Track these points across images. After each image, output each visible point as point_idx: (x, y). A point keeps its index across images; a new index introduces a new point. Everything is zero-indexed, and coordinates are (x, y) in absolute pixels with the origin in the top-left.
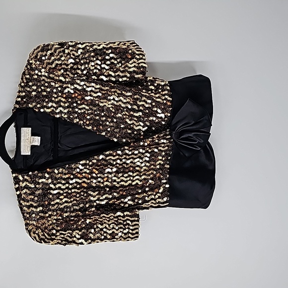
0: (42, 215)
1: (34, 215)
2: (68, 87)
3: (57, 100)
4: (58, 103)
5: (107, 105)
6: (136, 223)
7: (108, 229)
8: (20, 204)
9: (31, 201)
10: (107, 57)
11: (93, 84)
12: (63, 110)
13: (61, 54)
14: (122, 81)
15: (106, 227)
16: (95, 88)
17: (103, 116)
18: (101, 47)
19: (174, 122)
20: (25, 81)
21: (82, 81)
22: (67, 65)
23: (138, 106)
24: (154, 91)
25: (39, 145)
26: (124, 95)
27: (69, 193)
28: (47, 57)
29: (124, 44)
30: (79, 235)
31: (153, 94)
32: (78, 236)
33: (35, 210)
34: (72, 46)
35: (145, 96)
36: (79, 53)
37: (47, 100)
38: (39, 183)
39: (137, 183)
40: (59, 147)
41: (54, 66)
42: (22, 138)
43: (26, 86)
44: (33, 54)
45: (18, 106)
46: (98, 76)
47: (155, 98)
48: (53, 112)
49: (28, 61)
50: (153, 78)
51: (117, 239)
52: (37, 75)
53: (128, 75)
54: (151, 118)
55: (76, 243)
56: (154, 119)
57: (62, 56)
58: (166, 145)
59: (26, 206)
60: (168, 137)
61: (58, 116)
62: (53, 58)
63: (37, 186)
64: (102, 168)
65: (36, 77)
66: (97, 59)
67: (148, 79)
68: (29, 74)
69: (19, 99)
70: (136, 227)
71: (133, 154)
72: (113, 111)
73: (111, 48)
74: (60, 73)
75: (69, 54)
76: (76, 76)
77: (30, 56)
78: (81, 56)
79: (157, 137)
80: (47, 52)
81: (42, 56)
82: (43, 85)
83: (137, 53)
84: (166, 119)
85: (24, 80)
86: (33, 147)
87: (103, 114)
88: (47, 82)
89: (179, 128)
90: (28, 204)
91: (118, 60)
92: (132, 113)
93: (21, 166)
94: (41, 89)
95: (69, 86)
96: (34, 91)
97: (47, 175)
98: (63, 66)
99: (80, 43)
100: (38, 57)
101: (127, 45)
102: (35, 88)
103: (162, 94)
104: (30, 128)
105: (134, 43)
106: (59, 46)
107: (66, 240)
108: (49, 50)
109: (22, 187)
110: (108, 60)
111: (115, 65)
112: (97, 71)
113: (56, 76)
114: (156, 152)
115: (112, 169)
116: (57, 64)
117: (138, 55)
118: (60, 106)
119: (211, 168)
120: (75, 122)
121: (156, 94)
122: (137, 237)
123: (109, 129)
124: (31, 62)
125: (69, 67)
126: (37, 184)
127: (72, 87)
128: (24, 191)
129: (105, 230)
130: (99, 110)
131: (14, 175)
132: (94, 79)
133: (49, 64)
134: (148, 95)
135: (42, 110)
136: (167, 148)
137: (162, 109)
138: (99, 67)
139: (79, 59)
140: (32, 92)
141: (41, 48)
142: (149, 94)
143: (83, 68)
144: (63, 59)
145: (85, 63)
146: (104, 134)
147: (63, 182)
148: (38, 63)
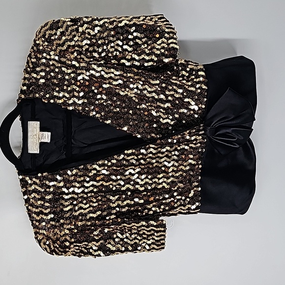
0: (53, 223)
1: (44, 224)
2: (83, 74)
3: (69, 89)
4: (71, 93)
5: (129, 94)
6: (162, 233)
7: (129, 239)
8: (29, 210)
9: (40, 207)
10: (130, 37)
11: (112, 70)
12: (76, 100)
13: (73, 33)
14: (148, 66)
15: (127, 238)
16: (116, 75)
17: (124, 108)
18: (122, 24)
19: (209, 116)
20: (31, 66)
21: (99, 66)
22: (82, 47)
23: (167, 96)
24: (185, 78)
25: (49, 141)
26: (150, 83)
27: (84, 198)
28: (56, 37)
29: (151, 20)
30: (96, 246)
31: (184, 82)
32: (95, 248)
33: (45, 217)
34: (87, 23)
35: (176, 85)
36: (96, 31)
37: (57, 89)
38: (49, 187)
39: (164, 187)
40: (72, 144)
41: (65, 47)
42: (29, 134)
43: (32, 72)
44: (40, 32)
45: (23, 96)
46: (119, 60)
47: (187, 87)
48: (65, 103)
49: (35, 41)
50: (185, 61)
51: (140, 250)
52: (45, 58)
53: (156, 59)
54: (182, 111)
55: (93, 255)
56: (185, 111)
57: (75, 36)
58: (198, 141)
59: (35, 213)
60: (201, 133)
61: (71, 108)
62: (64, 38)
63: (48, 190)
64: (123, 169)
65: (44, 61)
66: (118, 39)
67: (179, 62)
68: (36, 57)
69: (25, 88)
70: (162, 237)
71: (160, 152)
72: (137, 101)
73: (134, 24)
74: (72, 57)
75: (83, 33)
76: (92, 59)
77: (37, 36)
78: (98, 35)
79: (188, 133)
80: (57, 30)
81: (51, 35)
82: (53, 71)
83: (167, 30)
84: (200, 111)
85: (30, 64)
86: (42, 144)
87: (124, 105)
88: (57, 67)
89: (215, 123)
90: (37, 211)
91: (144, 40)
92: (158, 104)
93: (29, 166)
94: (51, 75)
95: (84, 71)
96: (42, 77)
97: (58, 178)
98: (77, 48)
99: (97, 19)
100: (47, 37)
101: (154, 20)
102: (43, 74)
103: (196, 82)
104: (39, 122)
105: (164, 18)
106: (71, 23)
107: (82, 252)
108: (59, 28)
109: (30, 191)
110: (130, 40)
111: (140, 46)
112: (118, 53)
113: (68, 60)
114: (187, 150)
115: (134, 170)
116: (69, 46)
117: (168, 33)
118: (74, 96)
119: (251, 168)
120: (91, 115)
121: (188, 81)
122: (163, 248)
123: (131, 123)
124: (37, 42)
125: (84, 49)
126: (47, 188)
127: (88, 74)
128: (33, 196)
129: (125, 240)
130: (120, 100)
131: (21, 177)
132: (114, 64)
133: (59, 45)
134: (178, 83)
135: (52, 101)
136: (199, 145)
137: (196, 99)
138: (120, 49)
139: (96, 40)
140: (40, 79)
141: (49, 25)
142: (180, 81)
143: (100, 50)
144: (76, 39)
145: (103, 44)
146: (125, 129)
147: (78, 185)
148: (46, 43)
